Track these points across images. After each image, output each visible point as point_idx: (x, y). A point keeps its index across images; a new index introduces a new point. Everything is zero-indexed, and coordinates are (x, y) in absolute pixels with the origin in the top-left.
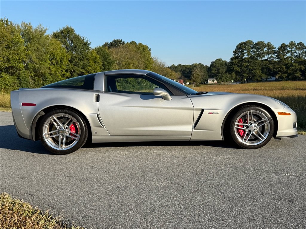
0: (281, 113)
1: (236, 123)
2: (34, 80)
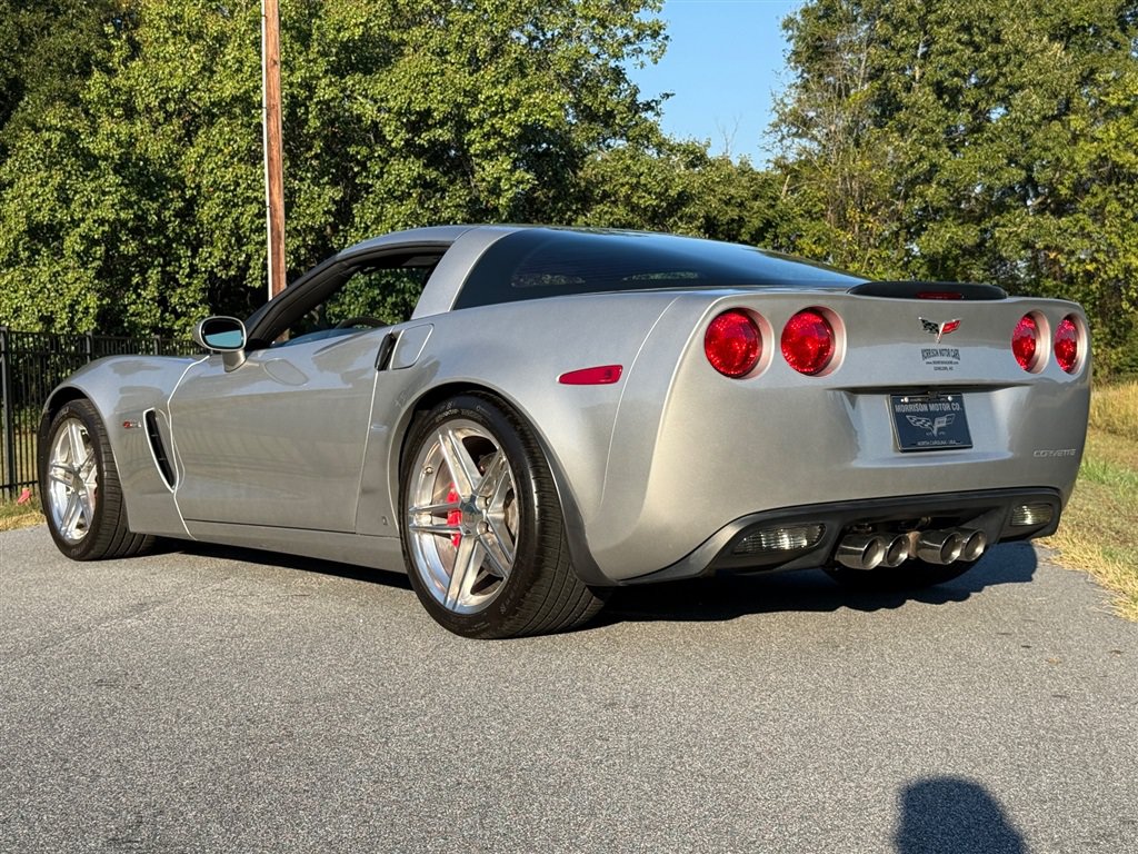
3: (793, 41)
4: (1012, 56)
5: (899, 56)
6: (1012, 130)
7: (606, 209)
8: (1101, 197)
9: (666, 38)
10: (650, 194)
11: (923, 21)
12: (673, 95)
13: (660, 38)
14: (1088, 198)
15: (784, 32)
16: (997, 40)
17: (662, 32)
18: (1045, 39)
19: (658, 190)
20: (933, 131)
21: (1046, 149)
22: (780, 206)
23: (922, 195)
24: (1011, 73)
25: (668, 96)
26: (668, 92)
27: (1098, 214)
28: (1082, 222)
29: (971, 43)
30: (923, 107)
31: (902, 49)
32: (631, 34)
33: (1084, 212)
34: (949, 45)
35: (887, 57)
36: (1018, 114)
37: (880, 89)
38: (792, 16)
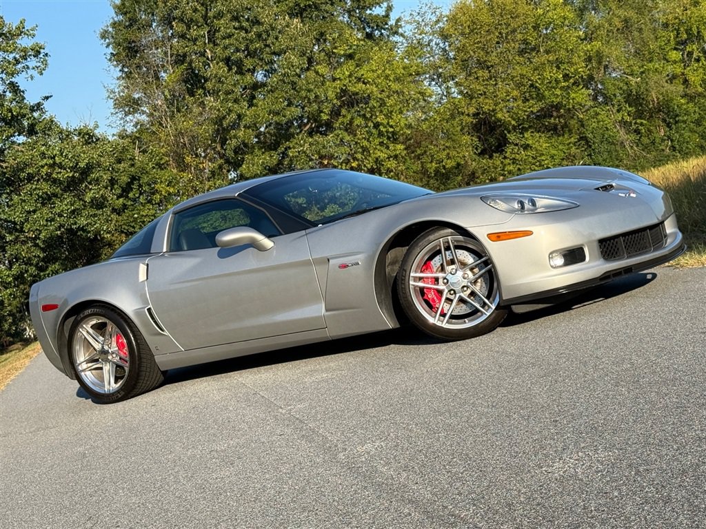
0: (497, 237)
1: (412, 274)
2: (637, 132)
3: (111, 46)
4: (271, 32)
5: (195, 44)
6: (285, 83)
7: (34, 187)
8: (349, 117)
9: (46, 55)
10: (65, 169)
11: (205, 17)
12: (51, 96)
13: (41, 56)
14: (341, 119)
15: (102, 41)
16: (257, 22)
17: (42, 51)
18: (287, 17)
19: (71, 165)
20: (233, 92)
21: (309, 91)
22: (138, 164)
23: (235, 137)
24: (273, 43)
25: (47, 98)
26: (47, 95)
27: (349, 128)
28: (341, 136)
29: (241, 28)
30: (223, 76)
31: (196, 39)
32: (17, 56)
33: (340, 129)
34: (228, 31)
35: (187, 46)
36: (286, 70)
37: (187, 69)
38: (106, 29)
